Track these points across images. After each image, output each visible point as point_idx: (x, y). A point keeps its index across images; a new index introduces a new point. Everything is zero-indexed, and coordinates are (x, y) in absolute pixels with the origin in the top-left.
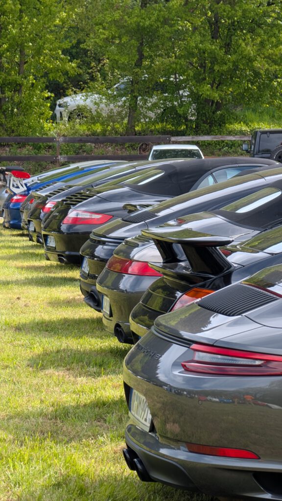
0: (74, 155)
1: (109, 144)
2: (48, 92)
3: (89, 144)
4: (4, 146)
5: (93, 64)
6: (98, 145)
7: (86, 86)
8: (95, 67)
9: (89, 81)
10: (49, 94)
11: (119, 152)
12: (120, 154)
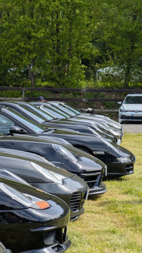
0: (93, 98)
1: (114, 93)
2: (84, 65)
3: (103, 93)
4: (59, 93)
5: (108, 51)
6: (108, 93)
7: (103, 62)
8: (108, 52)
9: (105, 60)
10: (85, 66)
11: (119, 97)
12: (119, 98)
